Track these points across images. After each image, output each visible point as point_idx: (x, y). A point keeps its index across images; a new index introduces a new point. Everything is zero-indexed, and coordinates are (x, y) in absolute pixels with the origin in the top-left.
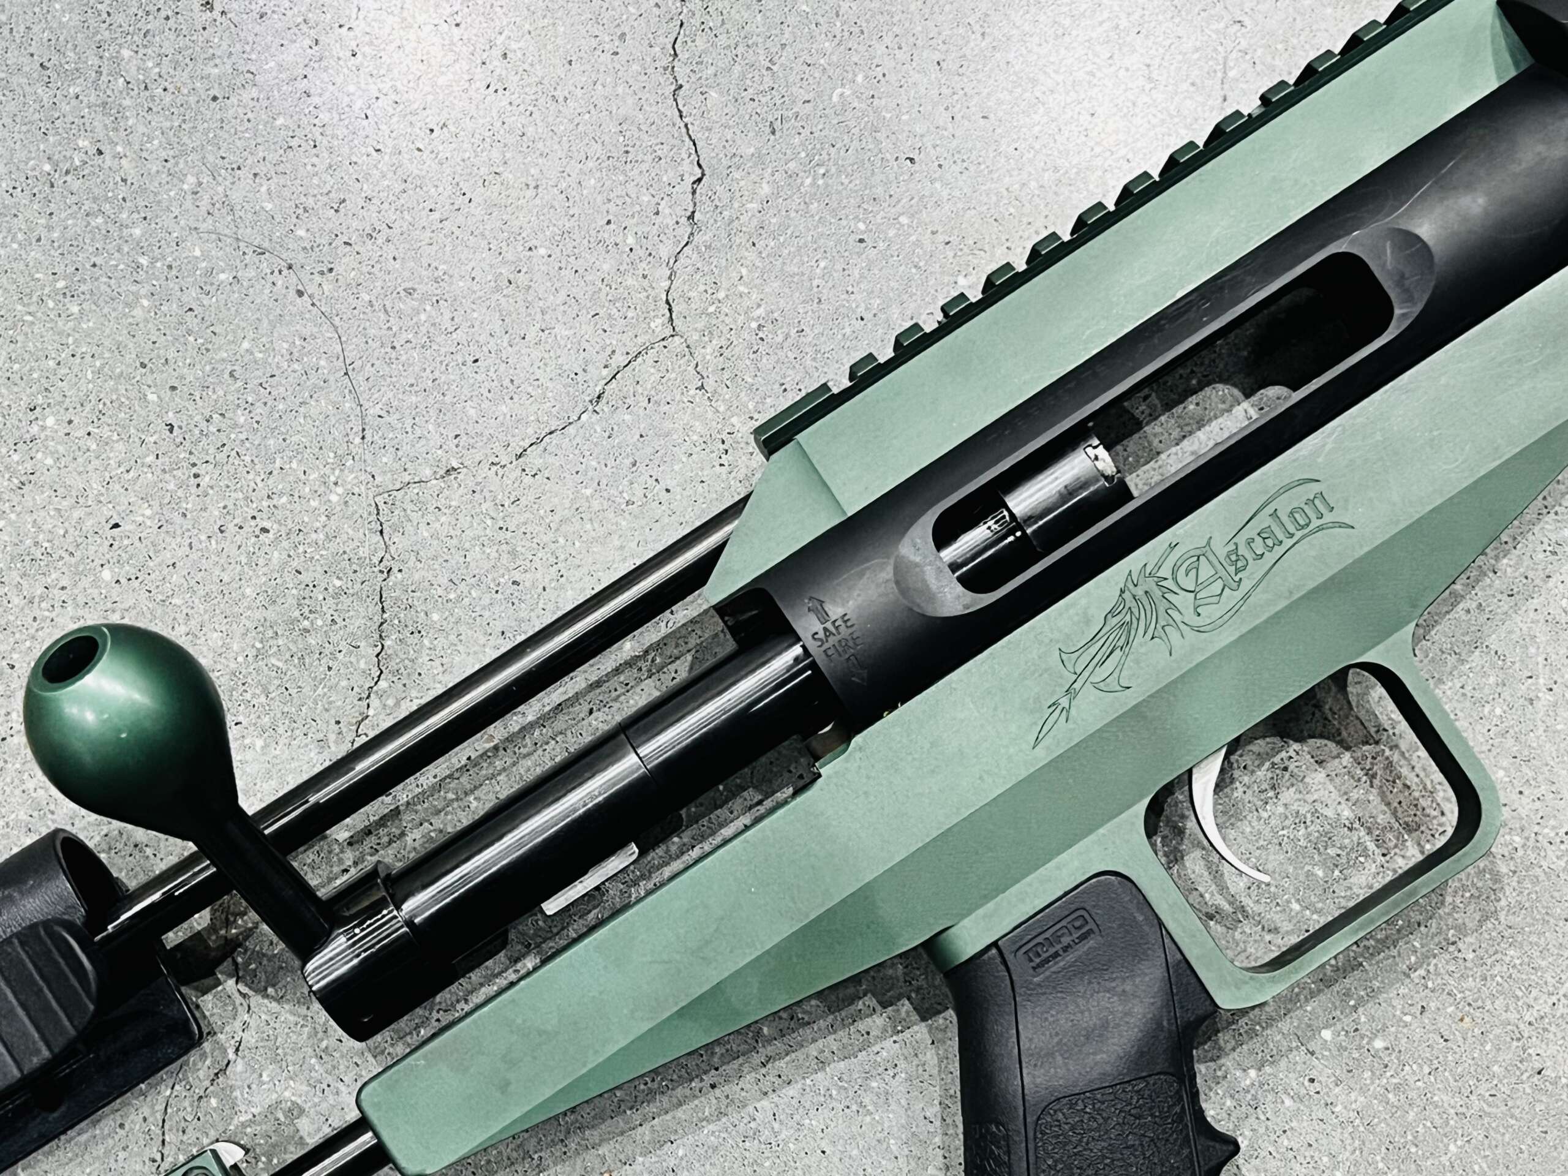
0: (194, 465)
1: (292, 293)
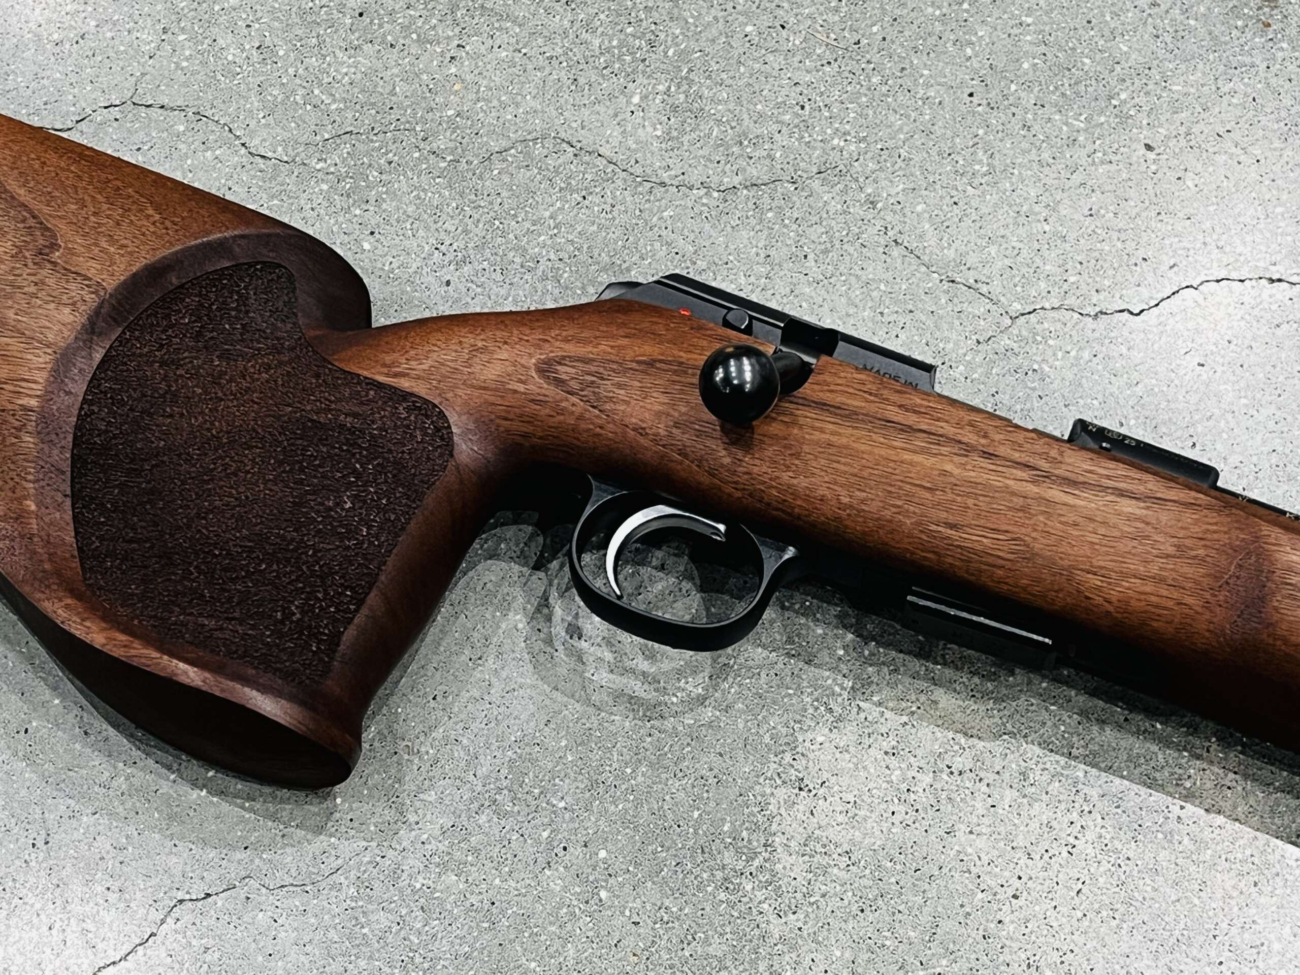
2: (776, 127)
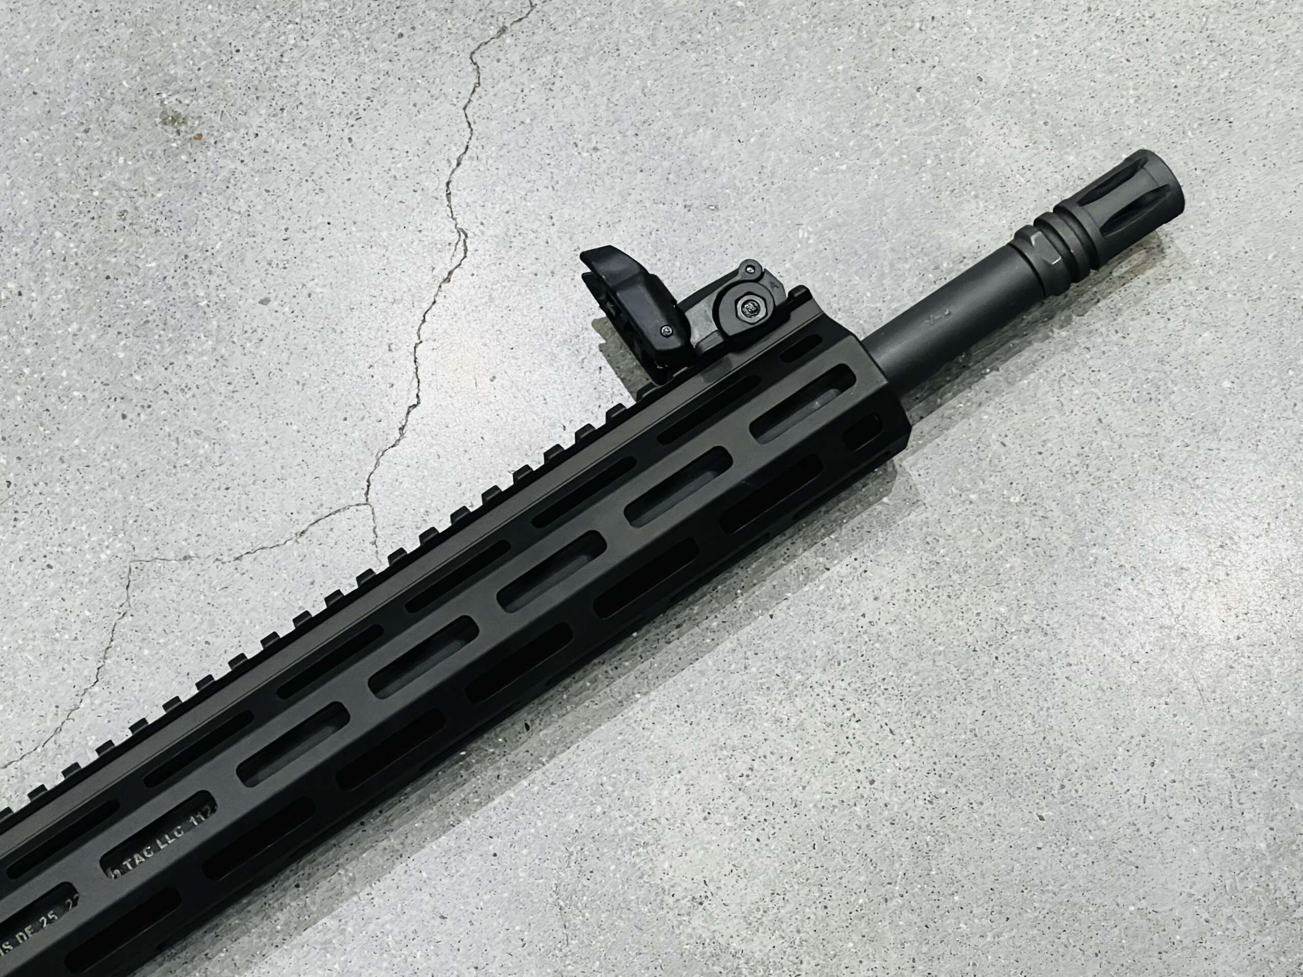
0: (16, 512)
1: (119, 415)
2: (56, 601)
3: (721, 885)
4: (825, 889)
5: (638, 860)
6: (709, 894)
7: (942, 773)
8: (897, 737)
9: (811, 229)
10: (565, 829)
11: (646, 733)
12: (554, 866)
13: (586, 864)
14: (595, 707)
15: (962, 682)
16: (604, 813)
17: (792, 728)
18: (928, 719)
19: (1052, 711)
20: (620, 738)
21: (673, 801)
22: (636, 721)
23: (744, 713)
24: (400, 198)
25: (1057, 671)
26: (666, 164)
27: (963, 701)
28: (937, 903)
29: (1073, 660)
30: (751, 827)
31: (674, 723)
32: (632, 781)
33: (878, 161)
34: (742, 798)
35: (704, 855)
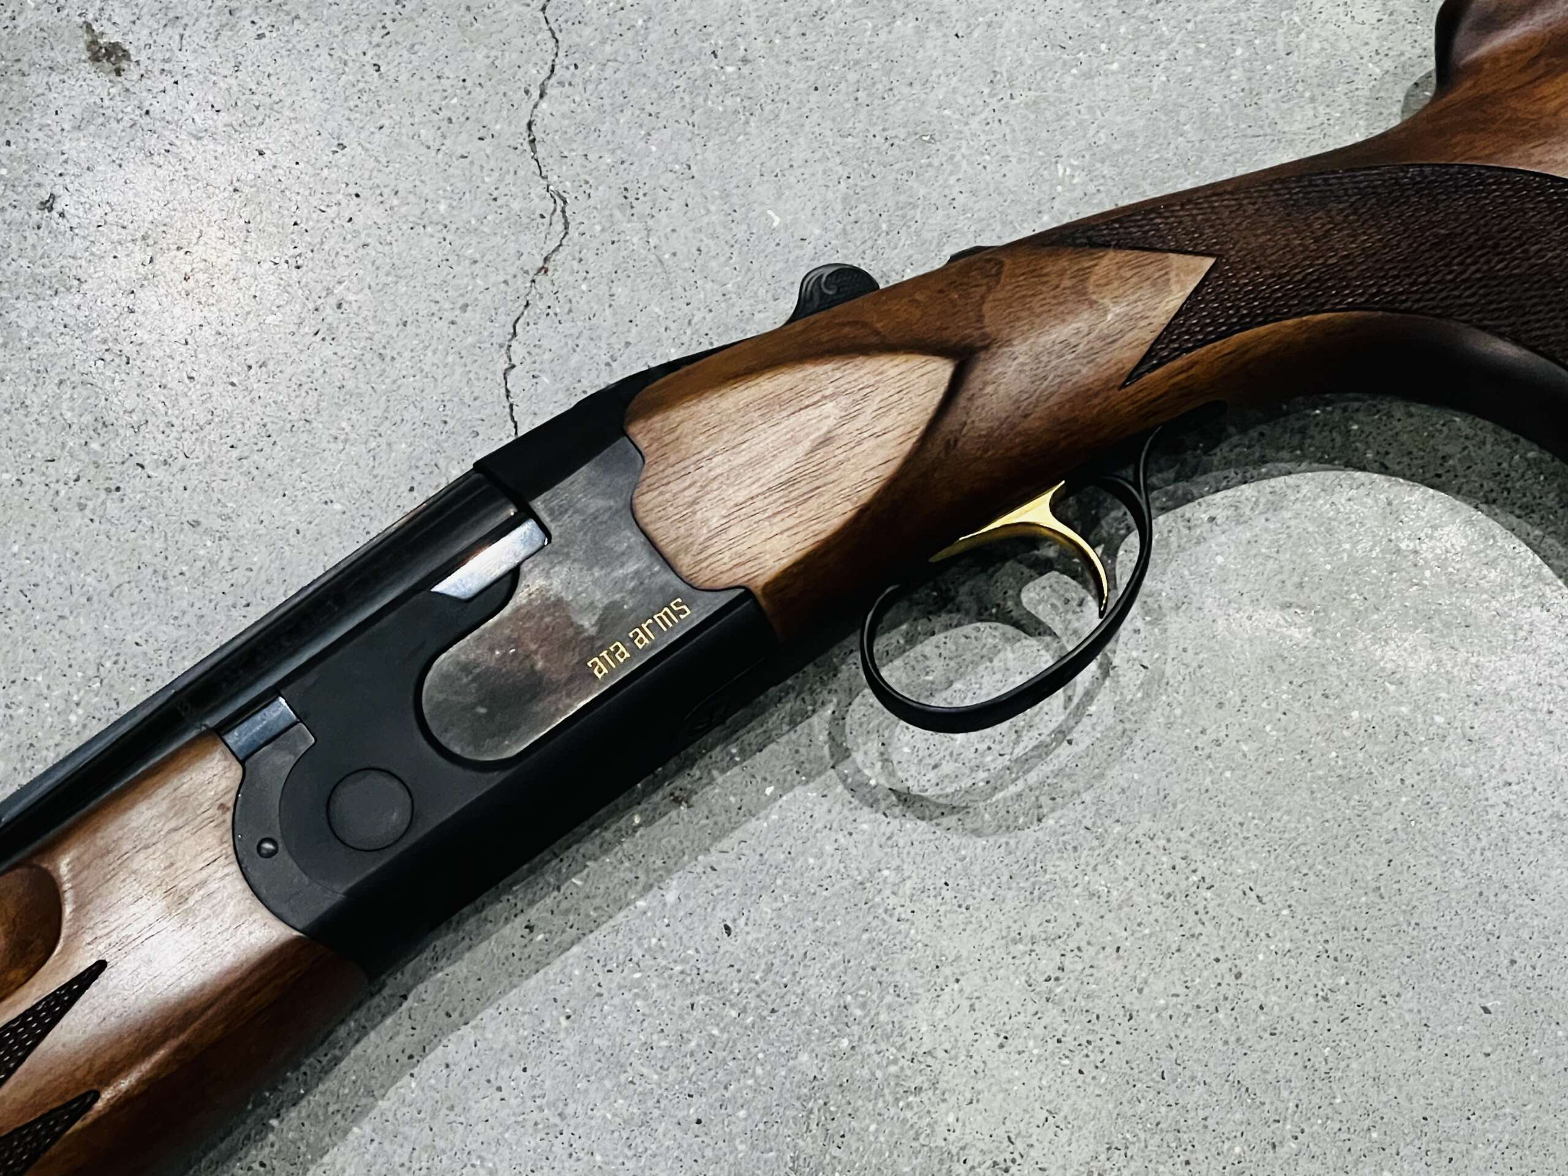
3: (1033, 1140)
4: (1185, 1137)
5: (909, 1114)
6: (1016, 1156)
7: (1338, 954)
8: (1269, 906)
9: (1076, 163)
10: (798, 1077)
11: (903, 926)
12: (787, 1132)
13: (835, 1123)
14: (825, 893)
15: (1356, 822)
16: (853, 1048)
17: (1114, 904)
18: (1312, 878)
19: (1488, 854)
20: (865, 936)
21: (952, 1023)
22: (886, 911)
23: (1044, 887)
24: (461, 151)
25: (1490, 793)
26: (852, 77)
27: (1358, 847)
28: (1348, 1144)
29: (1513, 779)
30: (1068, 1053)
31: (942, 909)
32: (888, 999)
33: (1164, 55)
34: (1052, 1013)
35: (1004, 1100)
